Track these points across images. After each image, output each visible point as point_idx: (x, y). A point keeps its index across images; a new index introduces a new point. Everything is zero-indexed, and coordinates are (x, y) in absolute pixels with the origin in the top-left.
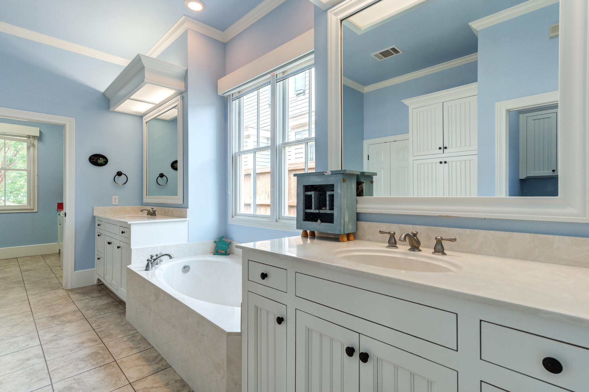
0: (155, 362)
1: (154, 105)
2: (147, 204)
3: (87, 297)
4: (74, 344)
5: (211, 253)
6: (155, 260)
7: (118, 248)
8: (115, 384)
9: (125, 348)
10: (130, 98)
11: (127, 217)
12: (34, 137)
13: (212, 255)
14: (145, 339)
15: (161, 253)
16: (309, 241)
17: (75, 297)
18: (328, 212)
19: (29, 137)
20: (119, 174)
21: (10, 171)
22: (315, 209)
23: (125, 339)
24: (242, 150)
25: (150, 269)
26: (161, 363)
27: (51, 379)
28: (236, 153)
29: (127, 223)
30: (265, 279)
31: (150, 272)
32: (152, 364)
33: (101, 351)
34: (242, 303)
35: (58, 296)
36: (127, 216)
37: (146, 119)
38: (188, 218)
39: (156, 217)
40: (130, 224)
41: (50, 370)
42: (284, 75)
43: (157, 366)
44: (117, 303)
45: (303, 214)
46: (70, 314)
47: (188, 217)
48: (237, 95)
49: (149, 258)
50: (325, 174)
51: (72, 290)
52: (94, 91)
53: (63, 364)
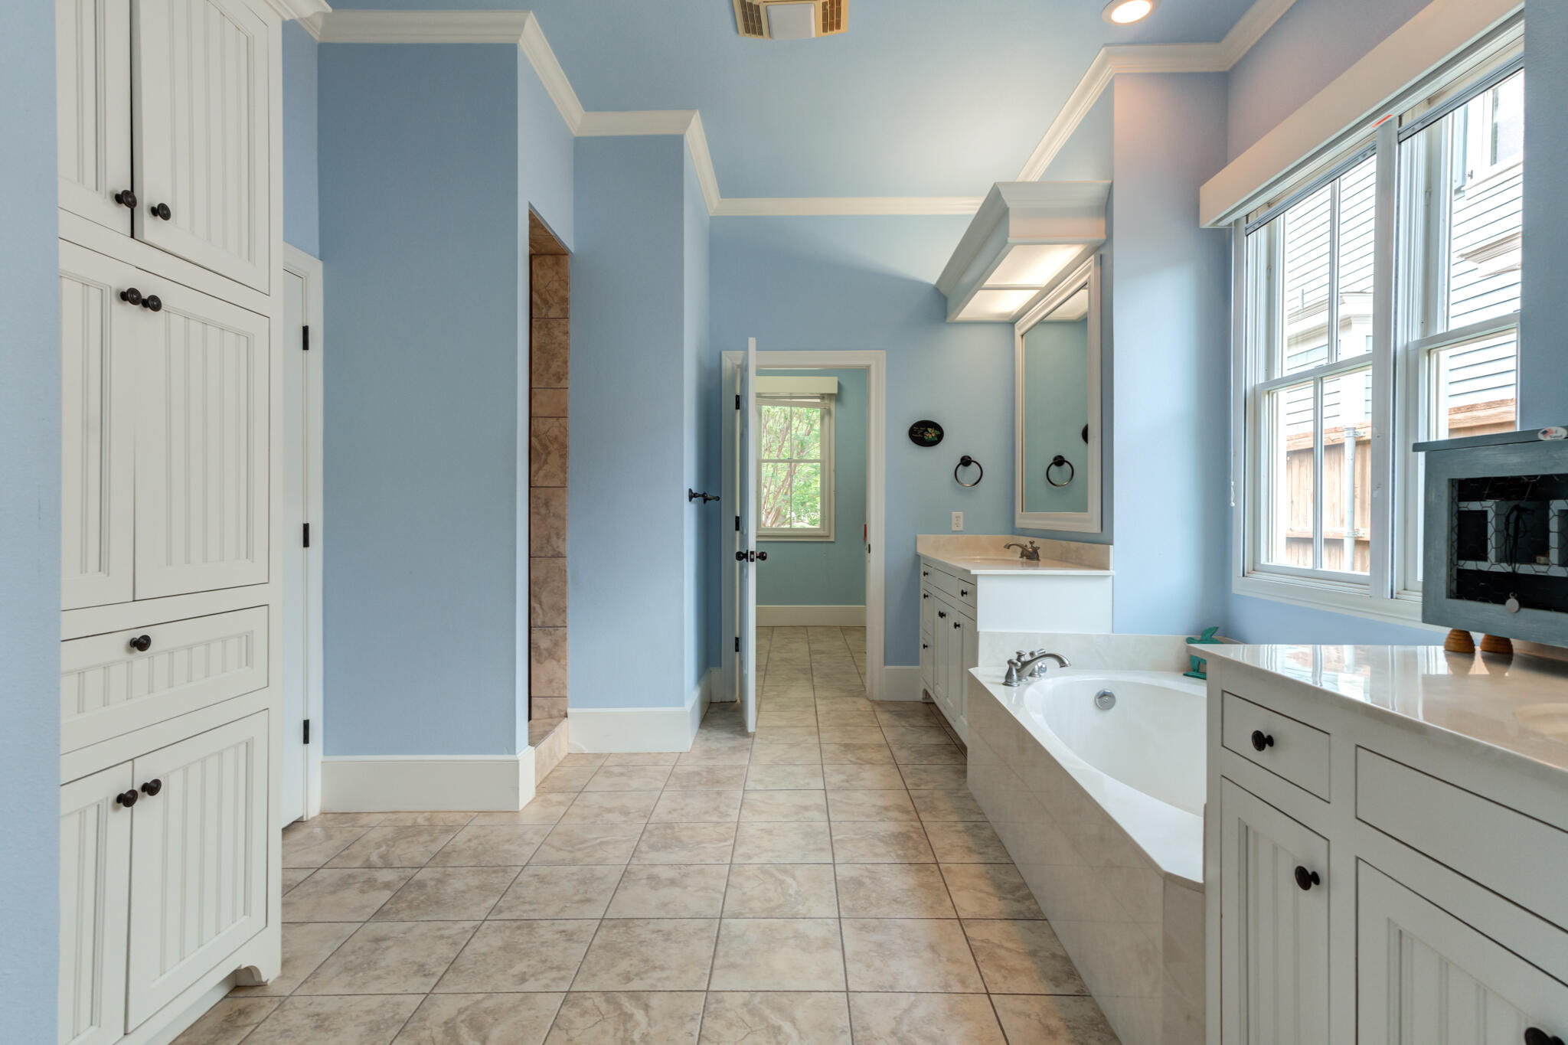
0: (1014, 895)
1: (1037, 291)
2: (1024, 532)
3: (903, 723)
4: (874, 806)
5: (1179, 670)
6: (1025, 664)
7: (955, 627)
8: (932, 907)
9: (958, 846)
10: (983, 286)
11: (977, 559)
12: (830, 396)
13: (1180, 676)
14: (1000, 841)
15: (1042, 650)
16: (1479, 666)
17: (884, 718)
18: (1551, 573)
19: (823, 397)
20: (966, 461)
21: (802, 464)
22: (1499, 560)
23: (960, 827)
24: (1280, 377)
25: (1015, 684)
26: (1027, 903)
27: (833, 854)
28: (1257, 389)
29: (969, 572)
30: (1263, 749)
31: (1014, 690)
32: (1005, 899)
33: (915, 836)
34: (1205, 806)
35: (858, 710)
36: (978, 557)
37: (1021, 327)
38: (1111, 571)
39: (1040, 563)
40: (976, 576)
41: (834, 838)
42: (1433, 108)
43: (1016, 906)
44: (954, 749)
45: (1450, 576)
46: (873, 749)
47: (1111, 567)
48: (1262, 214)
49: (1014, 658)
50: (1541, 437)
51: (880, 703)
52: (916, 285)
53: (853, 836)
